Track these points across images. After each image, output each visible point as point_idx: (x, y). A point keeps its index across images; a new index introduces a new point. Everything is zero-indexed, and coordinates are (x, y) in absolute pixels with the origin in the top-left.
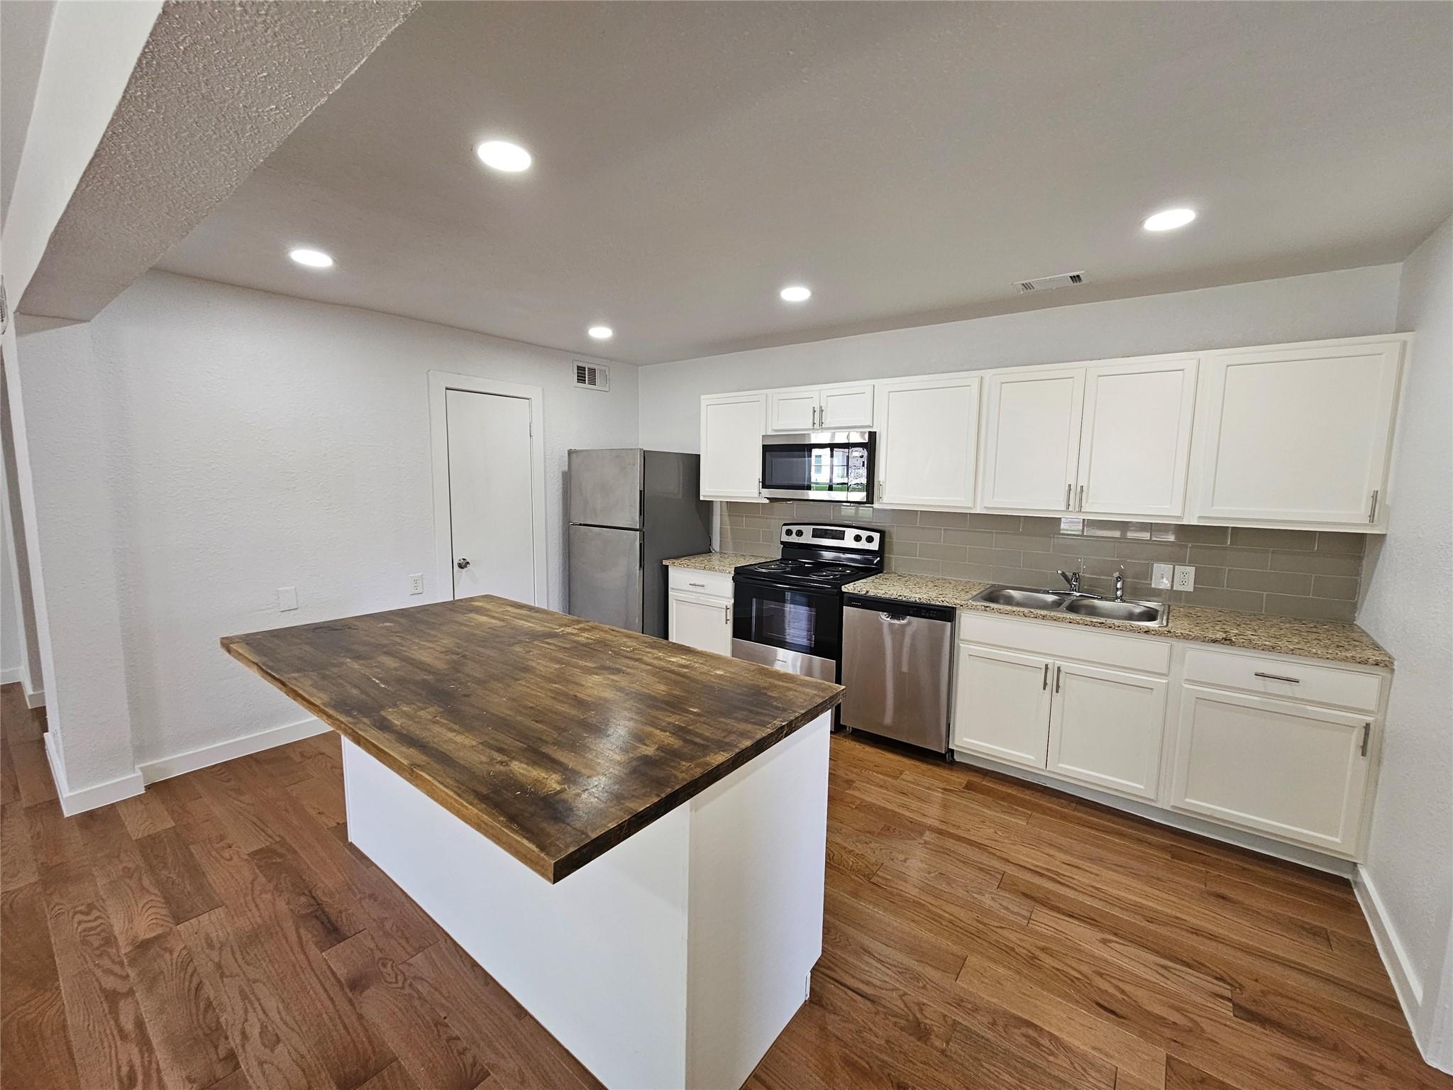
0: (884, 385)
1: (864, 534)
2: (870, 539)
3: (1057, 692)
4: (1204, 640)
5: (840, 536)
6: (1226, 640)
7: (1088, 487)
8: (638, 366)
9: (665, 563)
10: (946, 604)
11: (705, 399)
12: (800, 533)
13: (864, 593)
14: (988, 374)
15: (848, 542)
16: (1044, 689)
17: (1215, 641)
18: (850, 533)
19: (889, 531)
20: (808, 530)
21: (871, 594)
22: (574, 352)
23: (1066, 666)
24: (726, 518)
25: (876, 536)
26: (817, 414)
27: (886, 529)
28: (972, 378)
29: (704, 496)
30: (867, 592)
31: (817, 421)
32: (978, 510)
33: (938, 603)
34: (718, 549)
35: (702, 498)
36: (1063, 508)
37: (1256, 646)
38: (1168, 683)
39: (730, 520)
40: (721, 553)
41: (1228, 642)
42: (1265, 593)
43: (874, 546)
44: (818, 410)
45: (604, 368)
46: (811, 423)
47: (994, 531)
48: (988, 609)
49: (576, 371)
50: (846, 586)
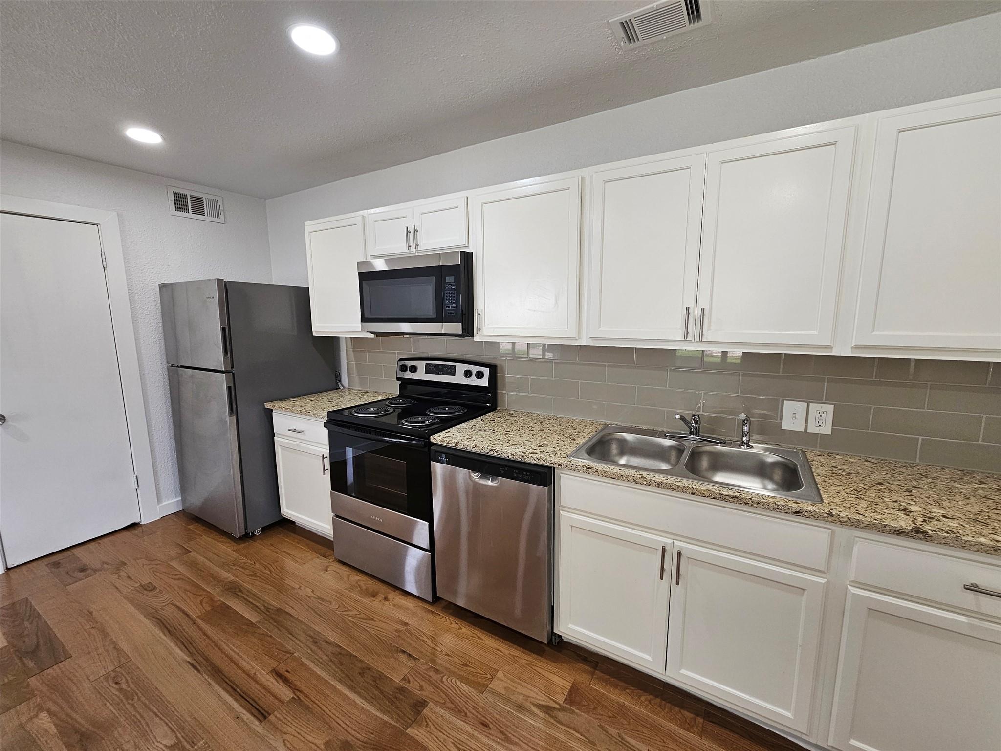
0: (478, 195)
1: (475, 369)
2: (480, 375)
3: (678, 583)
4: (883, 529)
5: (451, 371)
6: (918, 532)
7: (711, 309)
8: (265, 199)
9: (268, 406)
10: (541, 463)
11: (309, 226)
12: (414, 369)
13: (453, 445)
14: (586, 172)
15: (459, 378)
16: (662, 578)
17: (899, 533)
18: (461, 368)
19: (501, 365)
20: (421, 365)
21: (460, 447)
22: (168, 177)
23: (687, 548)
24: (352, 353)
25: (486, 371)
26: (412, 236)
27: (498, 363)
28: (571, 178)
29: (316, 332)
30: (457, 444)
31: (412, 244)
32: (584, 341)
33: (533, 461)
34: (346, 385)
35: (314, 334)
36: (680, 337)
37: (967, 545)
38: (828, 582)
39: (354, 354)
40: (349, 389)
41: (921, 535)
42: (921, 438)
43: (484, 382)
44: (411, 230)
45: (216, 198)
46: (405, 245)
47: (607, 364)
48: (590, 471)
49: (173, 199)
50: (436, 436)
